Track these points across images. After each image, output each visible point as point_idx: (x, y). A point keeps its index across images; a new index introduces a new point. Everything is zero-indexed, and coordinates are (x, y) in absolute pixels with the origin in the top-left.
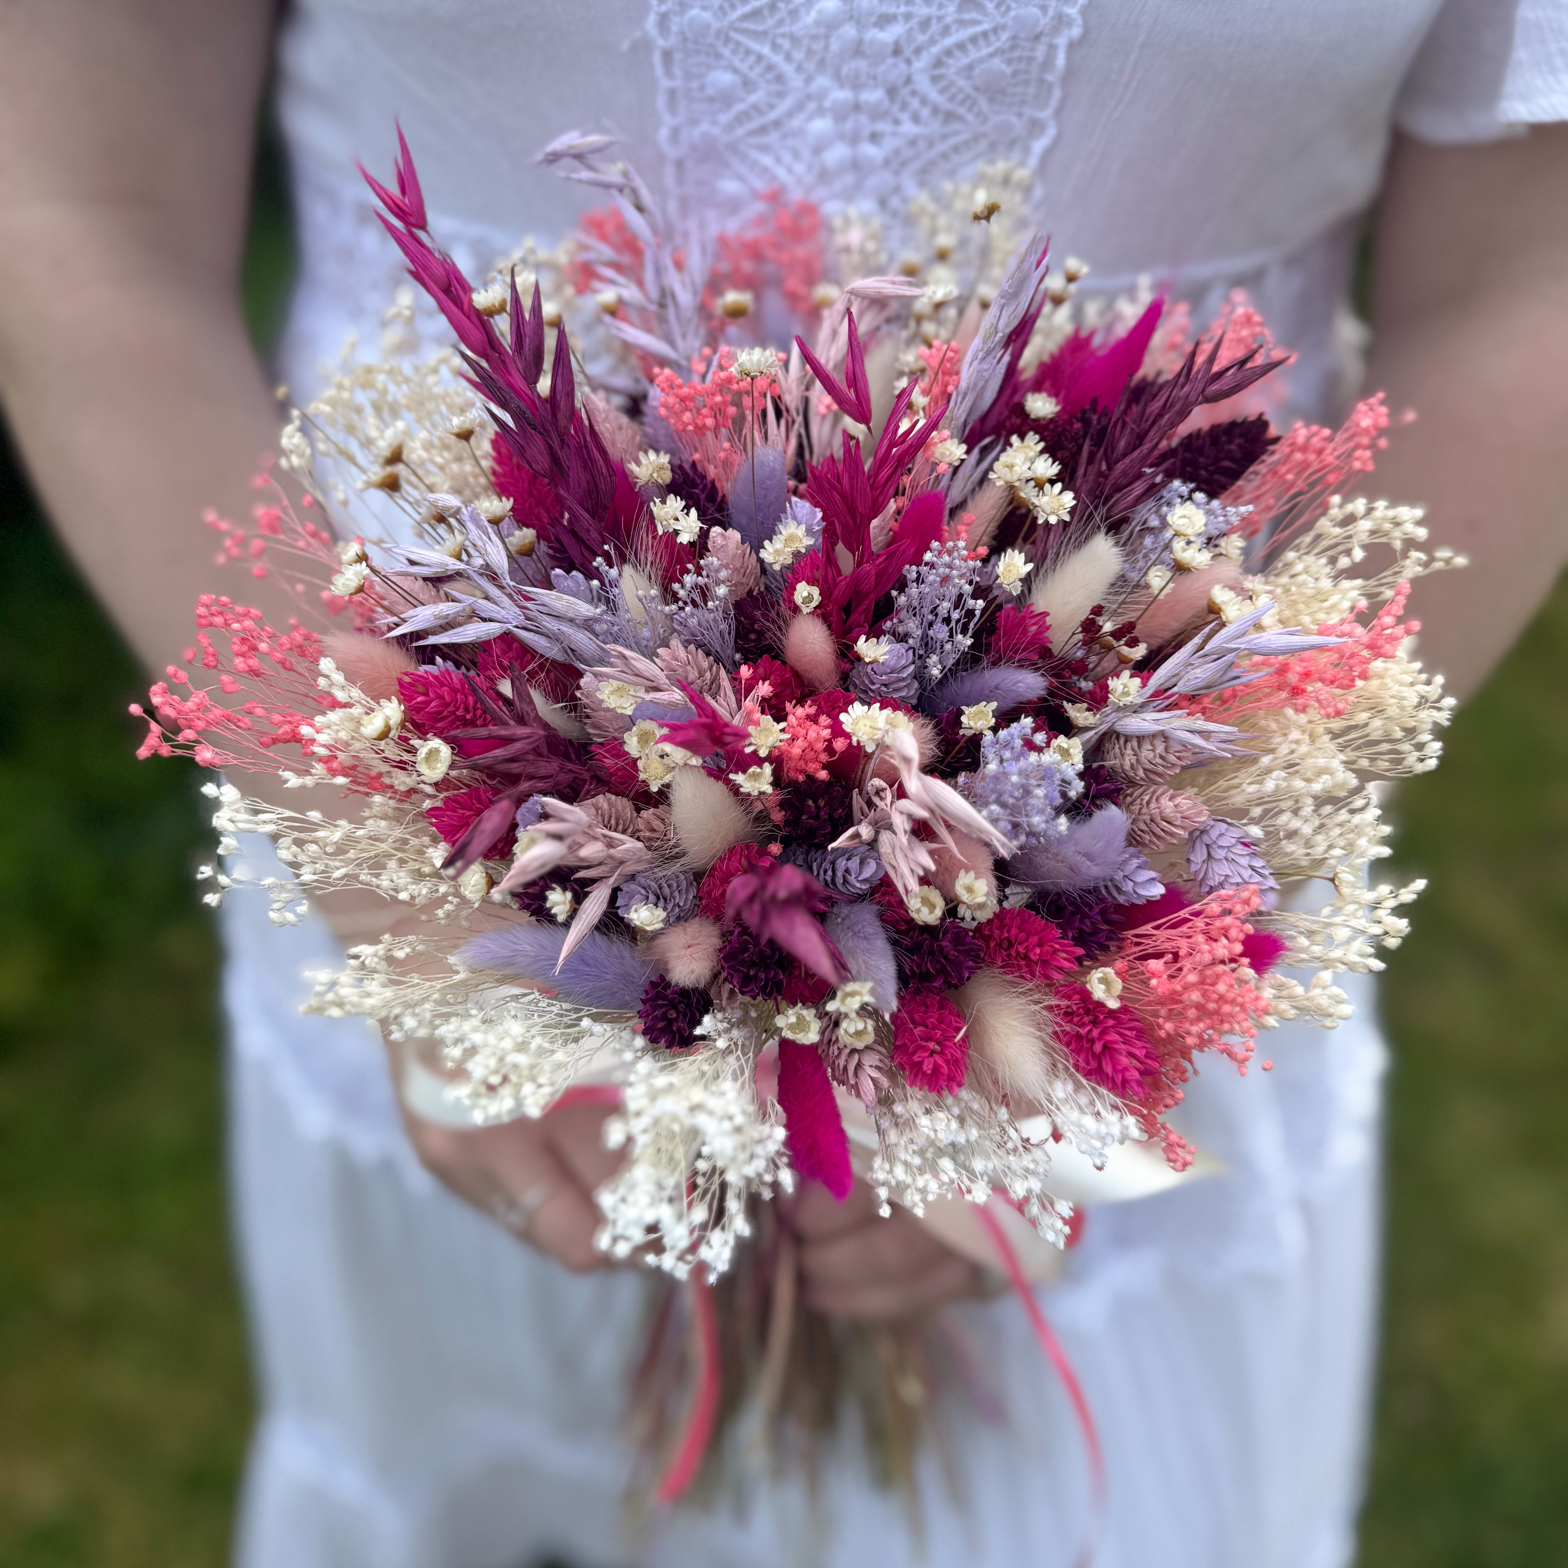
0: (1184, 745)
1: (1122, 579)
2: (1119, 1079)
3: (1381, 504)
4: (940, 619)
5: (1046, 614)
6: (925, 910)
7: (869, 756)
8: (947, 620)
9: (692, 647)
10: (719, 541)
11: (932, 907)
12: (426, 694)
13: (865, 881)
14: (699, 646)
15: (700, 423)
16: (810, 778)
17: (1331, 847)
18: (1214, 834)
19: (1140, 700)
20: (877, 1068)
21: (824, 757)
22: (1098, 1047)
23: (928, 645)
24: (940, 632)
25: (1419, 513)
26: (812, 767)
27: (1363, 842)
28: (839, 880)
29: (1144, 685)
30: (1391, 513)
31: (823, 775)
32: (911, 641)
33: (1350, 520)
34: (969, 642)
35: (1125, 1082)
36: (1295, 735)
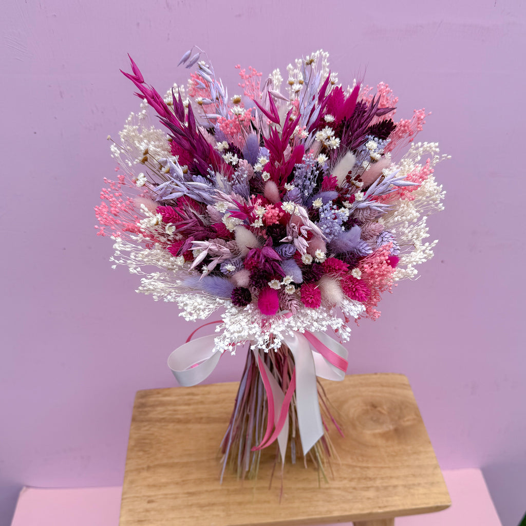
0: (375, 210)
1: (356, 166)
2: (360, 297)
3: (426, 143)
4: (308, 179)
5: (336, 177)
6: (307, 260)
7: (290, 215)
8: (309, 179)
9: (238, 194)
10: (242, 163)
11: (309, 259)
12: (165, 212)
13: (290, 253)
14: (240, 194)
15: (232, 131)
16: (274, 224)
17: (413, 236)
18: (384, 234)
19: (364, 199)
20: (296, 304)
21: (277, 218)
22: (354, 290)
23: (304, 187)
24: (308, 183)
25: (437, 144)
26: (274, 221)
27: (422, 233)
28: (284, 254)
29: (364, 195)
30: (428, 145)
31: (278, 222)
32: (299, 186)
33: (417, 148)
34: (315, 185)
35: (362, 297)
36: (402, 205)
